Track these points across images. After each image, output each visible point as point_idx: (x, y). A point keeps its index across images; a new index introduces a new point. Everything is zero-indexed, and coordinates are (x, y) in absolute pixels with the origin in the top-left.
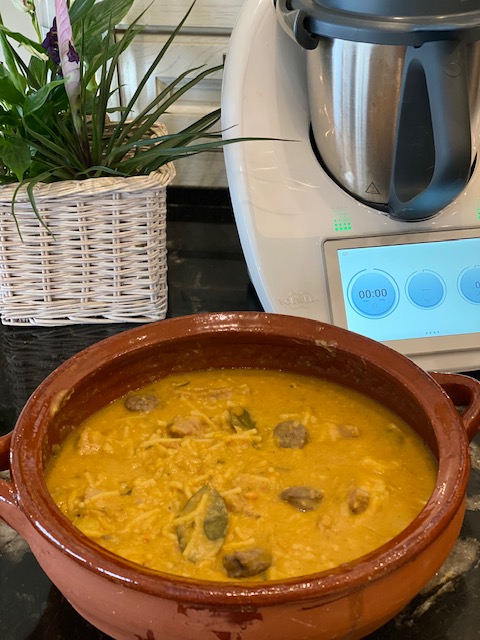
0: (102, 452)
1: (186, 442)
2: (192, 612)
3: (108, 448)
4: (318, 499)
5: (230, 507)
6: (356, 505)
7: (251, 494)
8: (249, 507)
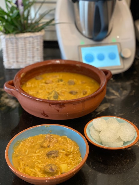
0: (31, 87)
1: (49, 85)
2: (52, 106)
3: (33, 86)
4: (77, 93)
5: (59, 94)
6: (84, 93)
7: (63, 92)
8: (63, 94)
